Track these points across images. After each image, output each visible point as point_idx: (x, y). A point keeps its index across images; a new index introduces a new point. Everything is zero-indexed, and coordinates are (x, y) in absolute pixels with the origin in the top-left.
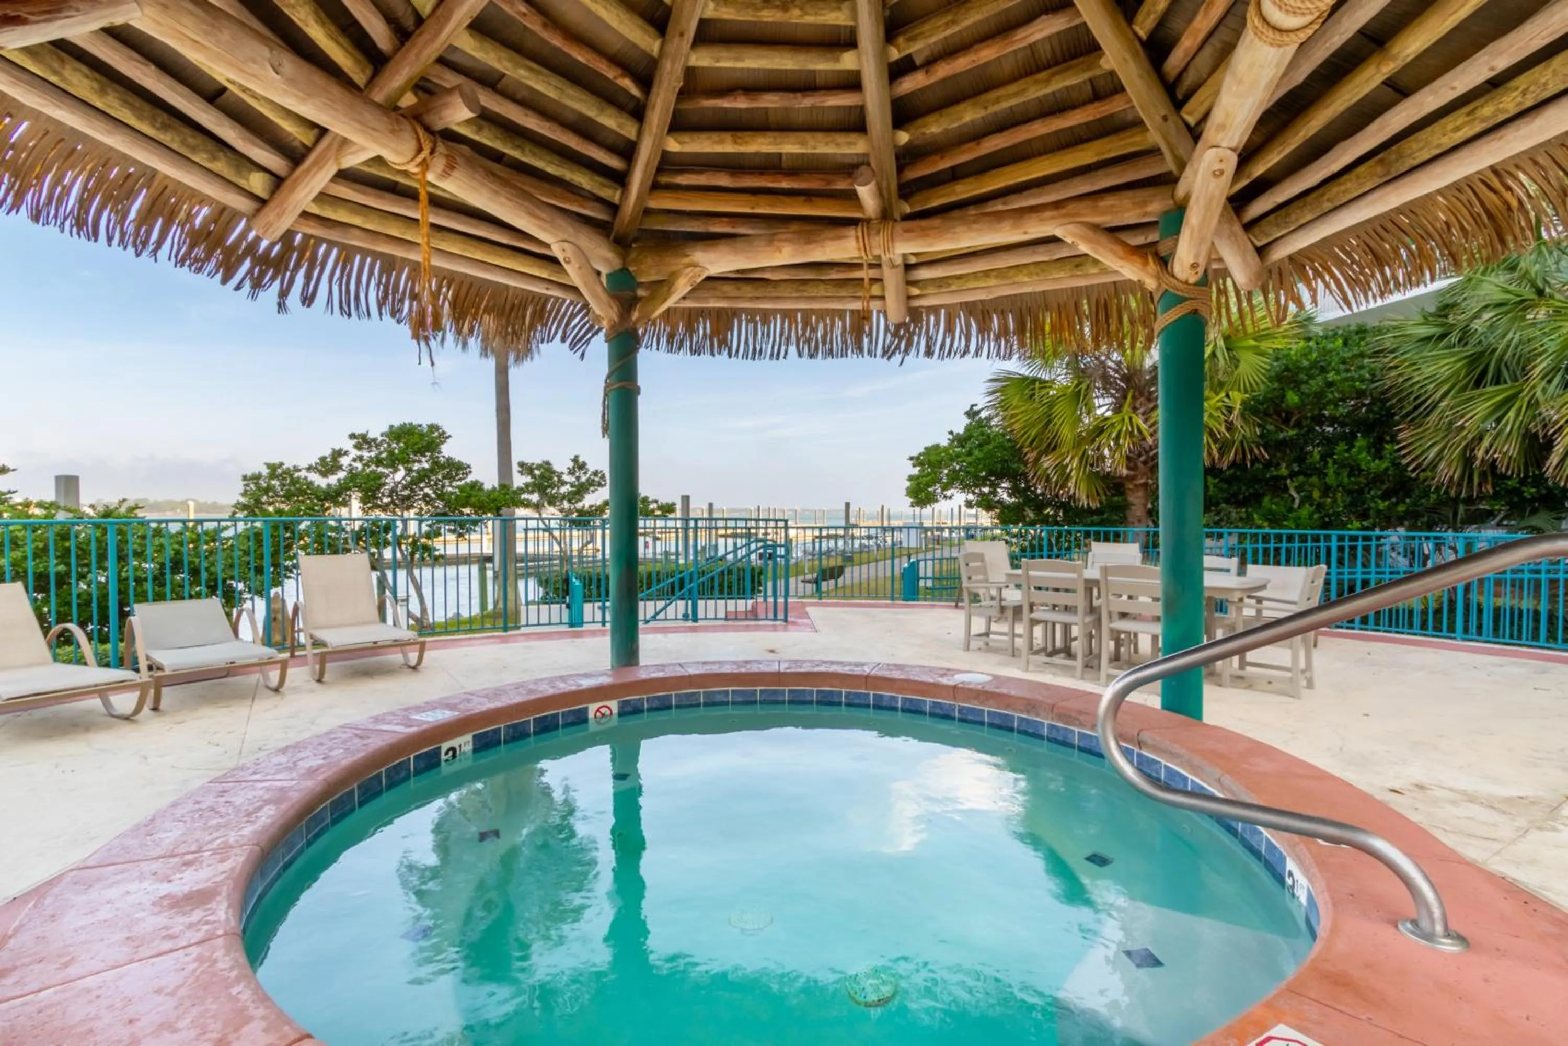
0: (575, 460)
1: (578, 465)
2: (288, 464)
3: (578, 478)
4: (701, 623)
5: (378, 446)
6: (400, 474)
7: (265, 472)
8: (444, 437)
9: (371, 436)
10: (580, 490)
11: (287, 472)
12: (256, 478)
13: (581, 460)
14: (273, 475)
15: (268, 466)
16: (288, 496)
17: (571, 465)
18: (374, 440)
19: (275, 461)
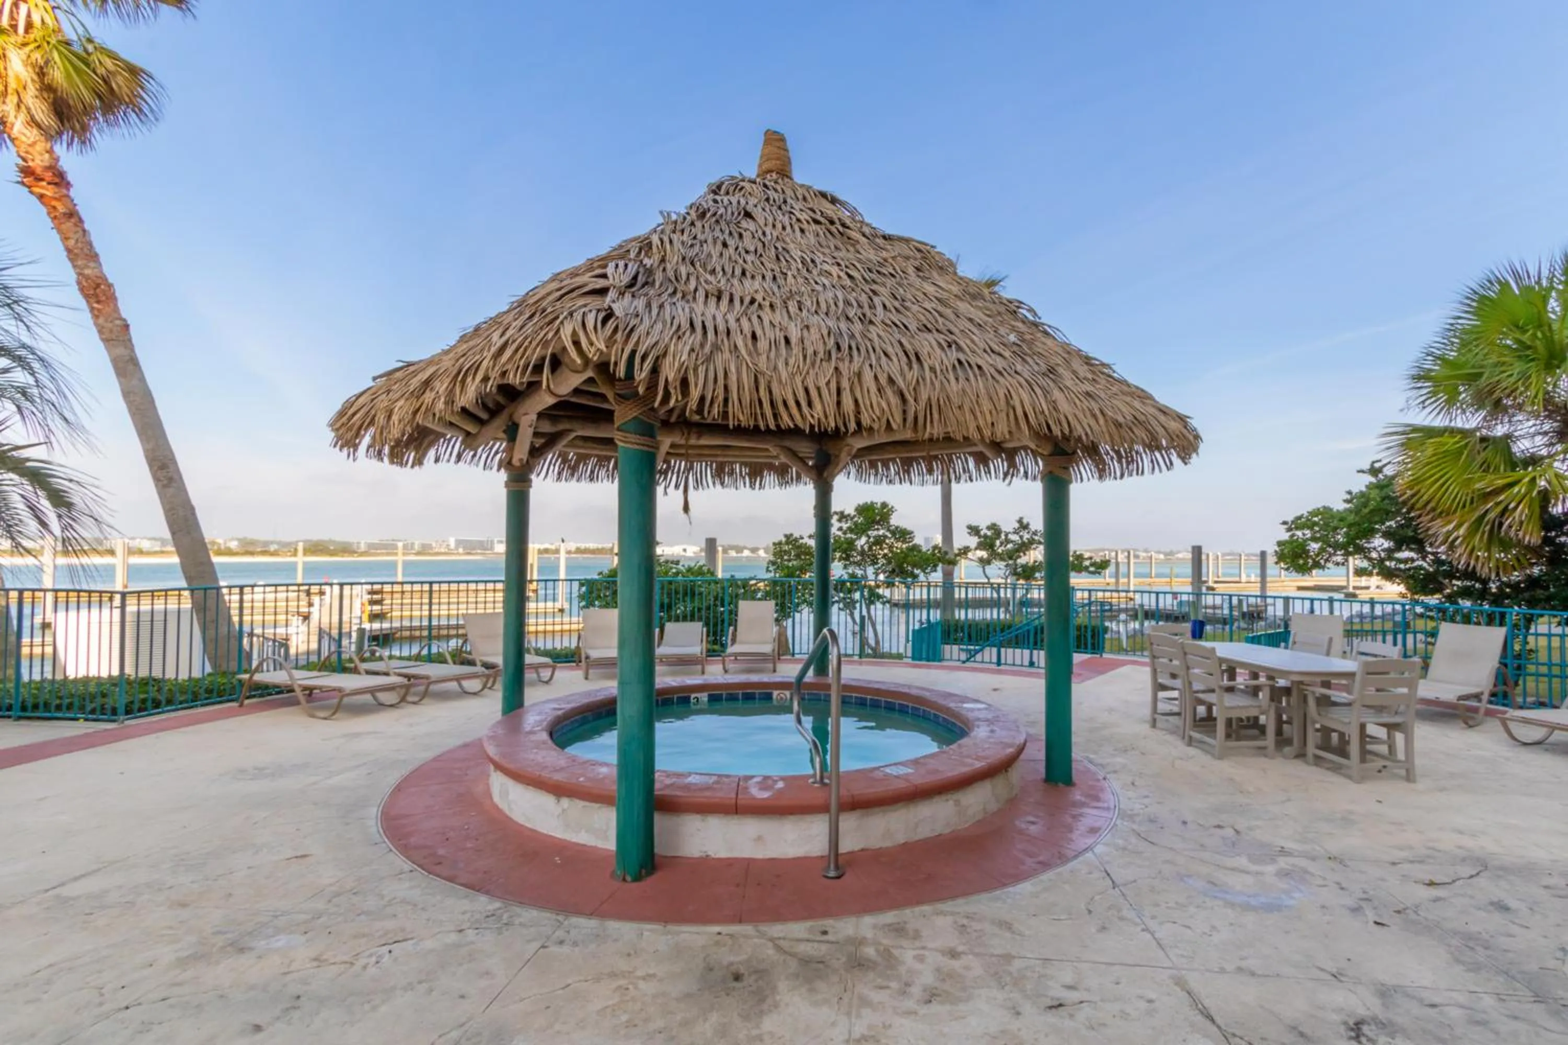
0: (1020, 521)
1: (1023, 526)
2: (796, 535)
3: (1021, 537)
4: (1002, 667)
5: (852, 519)
6: (864, 540)
7: (784, 540)
8: (892, 510)
9: (846, 513)
10: (1024, 547)
11: (796, 540)
12: (780, 543)
13: (1025, 521)
14: (787, 543)
15: (786, 536)
16: (798, 556)
17: (1017, 525)
18: (849, 515)
19: (788, 533)
